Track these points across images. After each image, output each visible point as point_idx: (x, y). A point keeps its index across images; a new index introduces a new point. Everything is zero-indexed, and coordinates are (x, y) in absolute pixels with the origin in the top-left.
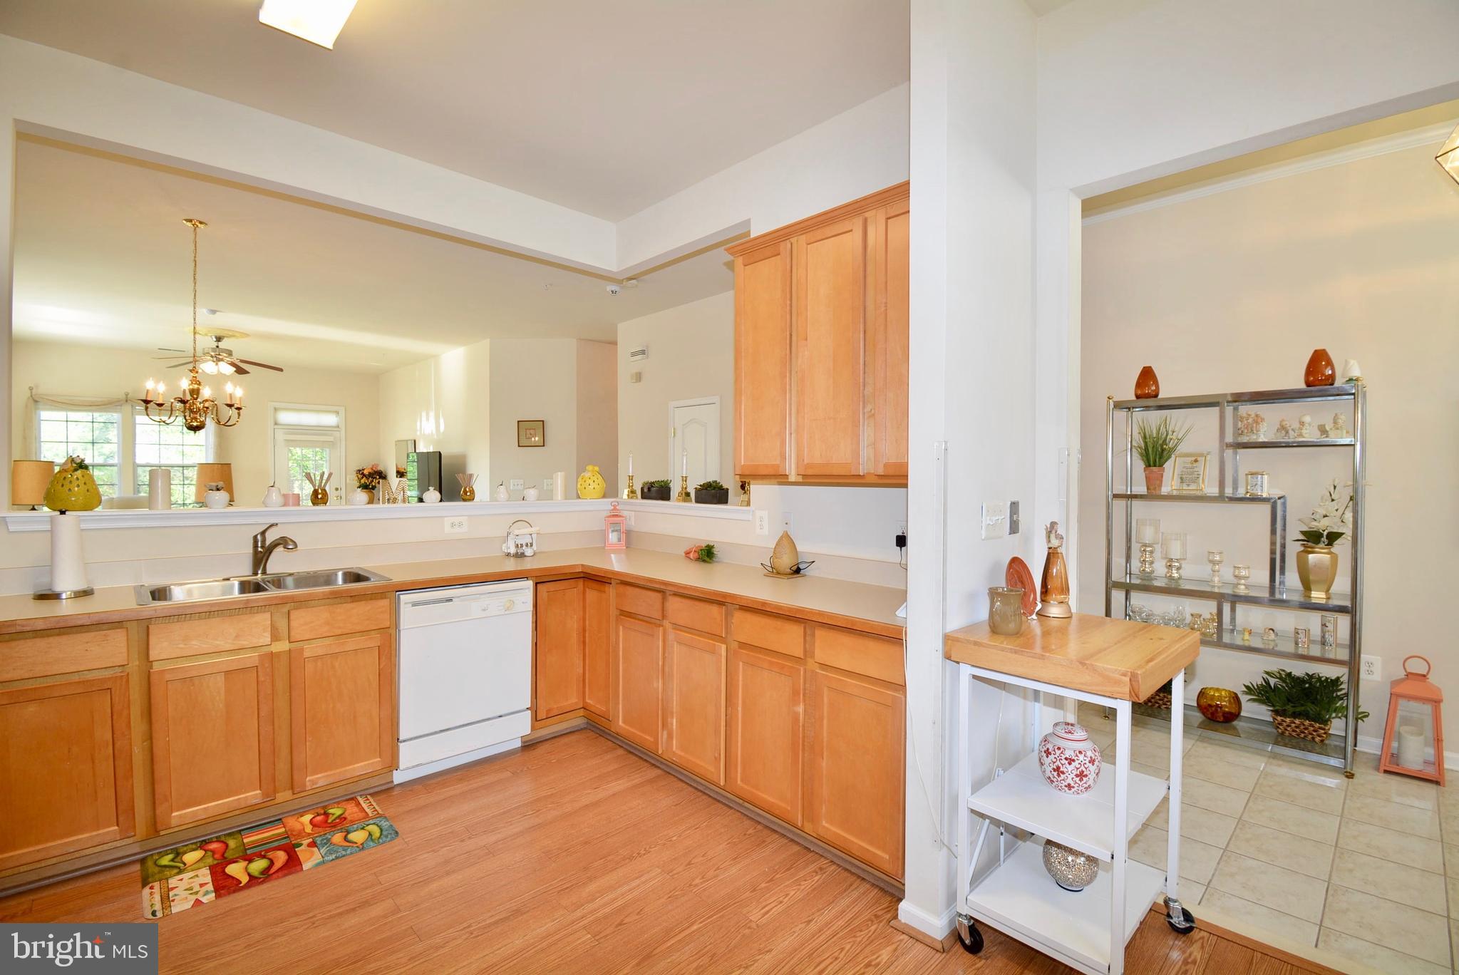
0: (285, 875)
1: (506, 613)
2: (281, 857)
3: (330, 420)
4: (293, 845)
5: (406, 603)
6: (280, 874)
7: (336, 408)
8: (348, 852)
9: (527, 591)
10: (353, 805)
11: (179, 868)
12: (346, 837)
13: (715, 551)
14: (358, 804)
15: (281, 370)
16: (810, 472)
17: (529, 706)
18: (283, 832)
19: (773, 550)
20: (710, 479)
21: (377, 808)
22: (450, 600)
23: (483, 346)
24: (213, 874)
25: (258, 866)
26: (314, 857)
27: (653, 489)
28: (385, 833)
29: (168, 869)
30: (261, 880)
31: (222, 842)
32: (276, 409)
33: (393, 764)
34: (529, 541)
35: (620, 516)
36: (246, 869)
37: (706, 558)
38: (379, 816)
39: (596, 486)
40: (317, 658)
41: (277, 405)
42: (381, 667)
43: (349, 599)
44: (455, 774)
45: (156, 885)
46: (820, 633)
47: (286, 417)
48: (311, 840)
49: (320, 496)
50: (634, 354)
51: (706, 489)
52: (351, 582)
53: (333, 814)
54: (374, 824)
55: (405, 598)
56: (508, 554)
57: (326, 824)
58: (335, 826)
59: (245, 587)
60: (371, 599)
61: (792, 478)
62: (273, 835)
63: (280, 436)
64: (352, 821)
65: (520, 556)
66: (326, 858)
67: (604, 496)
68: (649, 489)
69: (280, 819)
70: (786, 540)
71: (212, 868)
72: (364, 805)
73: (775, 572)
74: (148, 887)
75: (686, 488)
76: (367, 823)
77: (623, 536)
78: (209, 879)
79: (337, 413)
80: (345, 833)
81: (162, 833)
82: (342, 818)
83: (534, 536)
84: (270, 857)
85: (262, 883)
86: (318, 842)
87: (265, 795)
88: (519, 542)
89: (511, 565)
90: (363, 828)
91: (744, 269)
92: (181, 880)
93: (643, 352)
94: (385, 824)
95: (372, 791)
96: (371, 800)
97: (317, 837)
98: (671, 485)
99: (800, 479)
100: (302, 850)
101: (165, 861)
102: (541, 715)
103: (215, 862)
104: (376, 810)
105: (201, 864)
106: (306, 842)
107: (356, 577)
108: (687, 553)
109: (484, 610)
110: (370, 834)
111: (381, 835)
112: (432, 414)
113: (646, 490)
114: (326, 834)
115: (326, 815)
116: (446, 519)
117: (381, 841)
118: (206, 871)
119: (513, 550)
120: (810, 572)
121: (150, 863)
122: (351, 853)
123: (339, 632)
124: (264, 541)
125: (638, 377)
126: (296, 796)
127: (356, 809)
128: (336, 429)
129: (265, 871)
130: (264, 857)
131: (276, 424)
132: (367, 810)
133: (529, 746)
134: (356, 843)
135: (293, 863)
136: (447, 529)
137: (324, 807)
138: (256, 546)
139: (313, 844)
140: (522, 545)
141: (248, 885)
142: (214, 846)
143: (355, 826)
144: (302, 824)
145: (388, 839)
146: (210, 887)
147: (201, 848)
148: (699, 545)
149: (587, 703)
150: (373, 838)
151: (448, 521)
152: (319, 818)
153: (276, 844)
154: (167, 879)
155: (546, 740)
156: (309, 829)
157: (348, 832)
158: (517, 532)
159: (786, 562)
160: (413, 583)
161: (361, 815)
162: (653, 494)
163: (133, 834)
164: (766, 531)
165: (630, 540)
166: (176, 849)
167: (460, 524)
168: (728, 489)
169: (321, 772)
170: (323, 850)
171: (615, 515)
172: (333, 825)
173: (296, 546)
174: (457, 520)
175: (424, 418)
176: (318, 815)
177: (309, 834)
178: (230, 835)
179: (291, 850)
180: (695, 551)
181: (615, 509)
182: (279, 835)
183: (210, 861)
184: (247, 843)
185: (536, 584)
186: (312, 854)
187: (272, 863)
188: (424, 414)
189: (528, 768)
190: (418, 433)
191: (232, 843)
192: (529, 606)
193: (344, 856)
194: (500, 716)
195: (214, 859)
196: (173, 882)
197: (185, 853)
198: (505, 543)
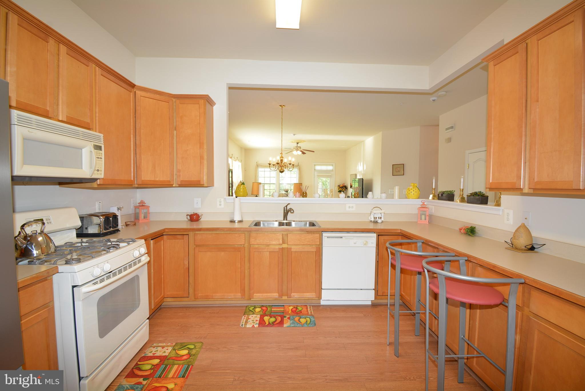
0: (278, 326)
1: (364, 246)
2: (279, 319)
3: (330, 168)
4: (284, 316)
5: (325, 237)
6: (277, 325)
7: (332, 164)
8: (298, 325)
9: (374, 238)
10: (305, 308)
11: (253, 312)
12: (299, 319)
13: (477, 230)
14: (307, 308)
15: (314, 152)
16: (538, 187)
17: (374, 288)
18: (283, 310)
19: (513, 233)
20: (477, 190)
21: (312, 312)
22: (341, 238)
23: (380, 135)
24: (260, 318)
25: (273, 320)
26: (288, 323)
27: (444, 195)
28: (311, 323)
29: (251, 312)
30: (271, 325)
31: (267, 308)
32: (315, 165)
33: (320, 297)
34: (380, 216)
35: (426, 208)
36: (269, 319)
37: (470, 233)
38: (312, 315)
39: (415, 193)
40: (296, 252)
41: (315, 164)
42: (316, 259)
43: (306, 233)
44: (343, 308)
45: (246, 316)
46: (535, 294)
47: (318, 168)
48: (289, 316)
49: (305, 194)
50: (447, 129)
51: (473, 196)
52: (311, 226)
53: (299, 309)
54: (309, 318)
55: (325, 234)
56: (371, 221)
57: (296, 312)
58: (297, 314)
59: (281, 224)
60: (313, 233)
61: (526, 190)
62: (280, 310)
63: (316, 174)
64: (303, 314)
65: (376, 222)
66: (291, 325)
67: (419, 198)
68: (442, 195)
69: (284, 305)
70: (524, 228)
71: (261, 315)
72: (309, 309)
73: (513, 247)
74: (244, 316)
75: (462, 195)
76: (307, 317)
77: (427, 218)
78: (258, 319)
79: (332, 165)
80: (299, 318)
81: (252, 299)
82: (301, 312)
83: (383, 214)
84: (276, 318)
85: (271, 326)
86: (291, 318)
87: (279, 296)
88: (375, 216)
89: (371, 226)
90: (305, 318)
91: (494, 68)
92: (252, 317)
93: (452, 127)
94: (313, 319)
95: (313, 304)
96: (312, 308)
97: (291, 316)
98: (455, 193)
99: (531, 191)
100: (286, 319)
101: (251, 309)
102: (380, 293)
103: (263, 314)
104: (311, 313)
105: (259, 313)
106: (288, 316)
107: (312, 224)
108: (460, 229)
109: (355, 244)
110: (307, 321)
111: (310, 323)
112: (362, 163)
113: (440, 195)
114: (294, 316)
115: (297, 308)
116: (347, 205)
117: (309, 325)
118: (259, 316)
119: (373, 219)
120: (542, 250)
121: (248, 308)
122: (299, 326)
123: (302, 244)
124: (287, 209)
125: (449, 140)
126: (288, 299)
127: (306, 310)
128: (332, 171)
129: (273, 323)
130: (275, 317)
131: (315, 170)
132: (309, 311)
133: (374, 305)
134: (301, 323)
135: (281, 323)
136: (347, 209)
137: (297, 306)
138: (284, 211)
139: (289, 318)
140: (376, 218)
141: (267, 326)
142: (264, 308)
143: (303, 316)
144: (289, 310)
145: (312, 326)
146: (258, 322)
147: (261, 307)
148: (466, 226)
149: (402, 293)
150: (307, 323)
151: (348, 206)
152: (294, 309)
153: (279, 314)
154: (249, 315)
155: (383, 305)
156: (290, 312)
157: (300, 318)
158: (374, 212)
159: (523, 241)
160: (328, 229)
161: (307, 313)
162: (444, 198)
163: (244, 297)
164: (511, 222)
165: (431, 219)
166: (255, 306)
167: (352, 207)
168: (488, 197)
169: (296, 293)
170: (291, 322)
171: (423, 207)
172: (297, 313)
173: (294, 212)
174: (351, 205)
175: (359, 165)
176: (294, 308)
177: (289, 314)
178: (269, 306)
179: (282, 317)
180: (464, 229)
181: (424, 204)
182: (281, 311)
183: (261, 313)
184: (273, 310)
185: (379, 235)
186: (288, 321)
187: (276, 320)
188: (359, 163)
189: (371, 315)
190: (357, 171)
191: (269, 309)
192: (374, 245)
193: (296, 326)
194: (361, 289)
195: (263, 313)
196: (250, 316)
197: (257, 308)
198: (370, 216)
